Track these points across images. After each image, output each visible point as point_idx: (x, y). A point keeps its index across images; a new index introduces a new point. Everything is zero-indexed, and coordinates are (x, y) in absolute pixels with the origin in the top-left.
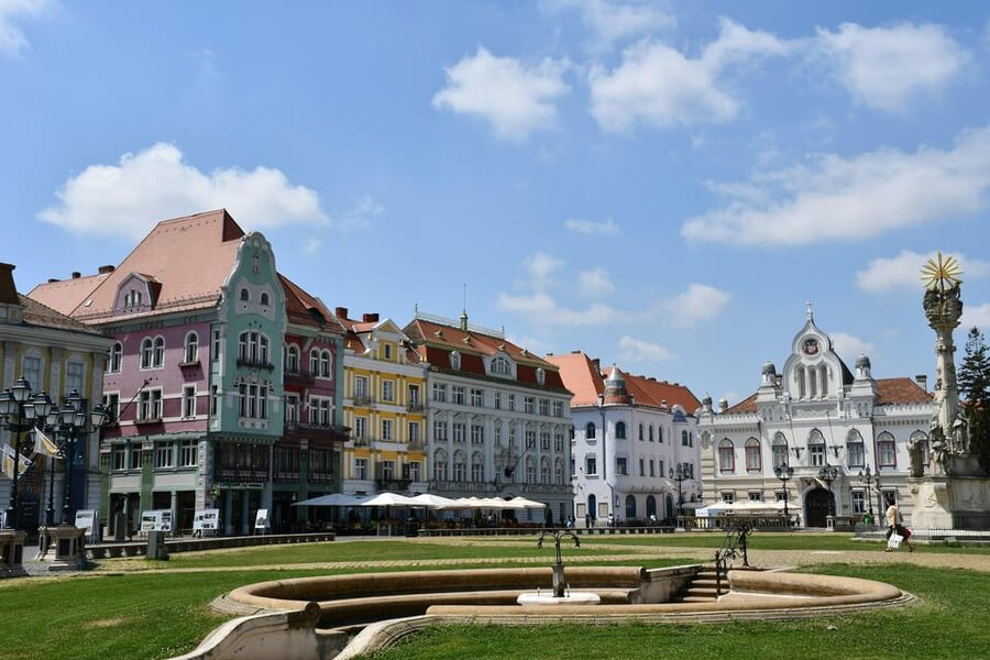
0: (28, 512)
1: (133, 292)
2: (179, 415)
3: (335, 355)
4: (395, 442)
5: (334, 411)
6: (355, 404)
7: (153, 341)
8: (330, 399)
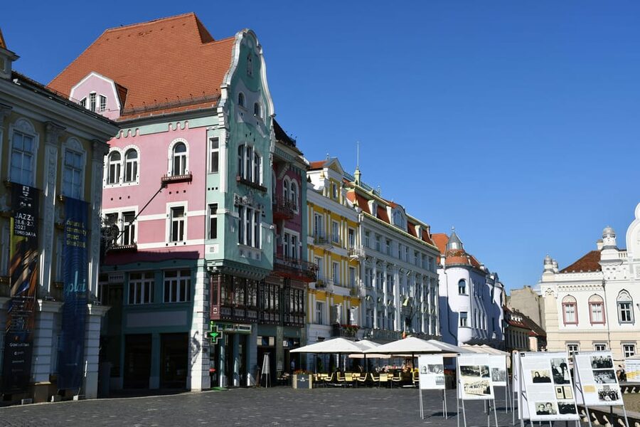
0: (19, 357)
1: (93, 95)
2: (163, 240)
3: (300, 188)
4: (341, 286)
5: (301, 247)
6: (315, 242)
7: (122, 153)
8: (297, 234)
